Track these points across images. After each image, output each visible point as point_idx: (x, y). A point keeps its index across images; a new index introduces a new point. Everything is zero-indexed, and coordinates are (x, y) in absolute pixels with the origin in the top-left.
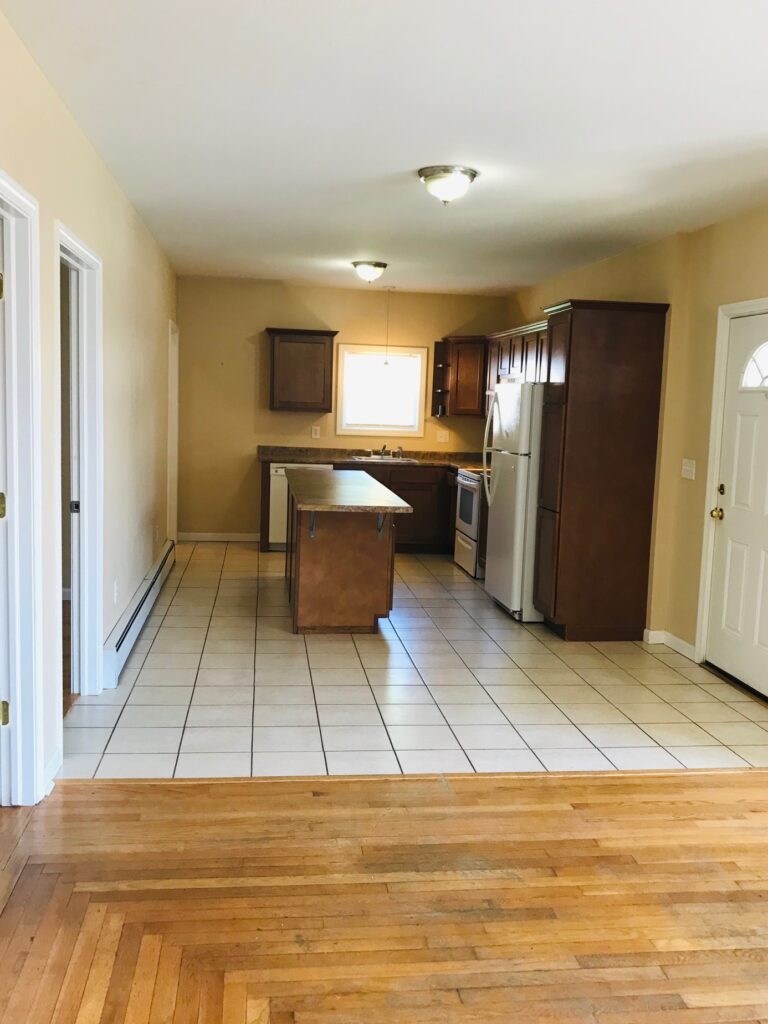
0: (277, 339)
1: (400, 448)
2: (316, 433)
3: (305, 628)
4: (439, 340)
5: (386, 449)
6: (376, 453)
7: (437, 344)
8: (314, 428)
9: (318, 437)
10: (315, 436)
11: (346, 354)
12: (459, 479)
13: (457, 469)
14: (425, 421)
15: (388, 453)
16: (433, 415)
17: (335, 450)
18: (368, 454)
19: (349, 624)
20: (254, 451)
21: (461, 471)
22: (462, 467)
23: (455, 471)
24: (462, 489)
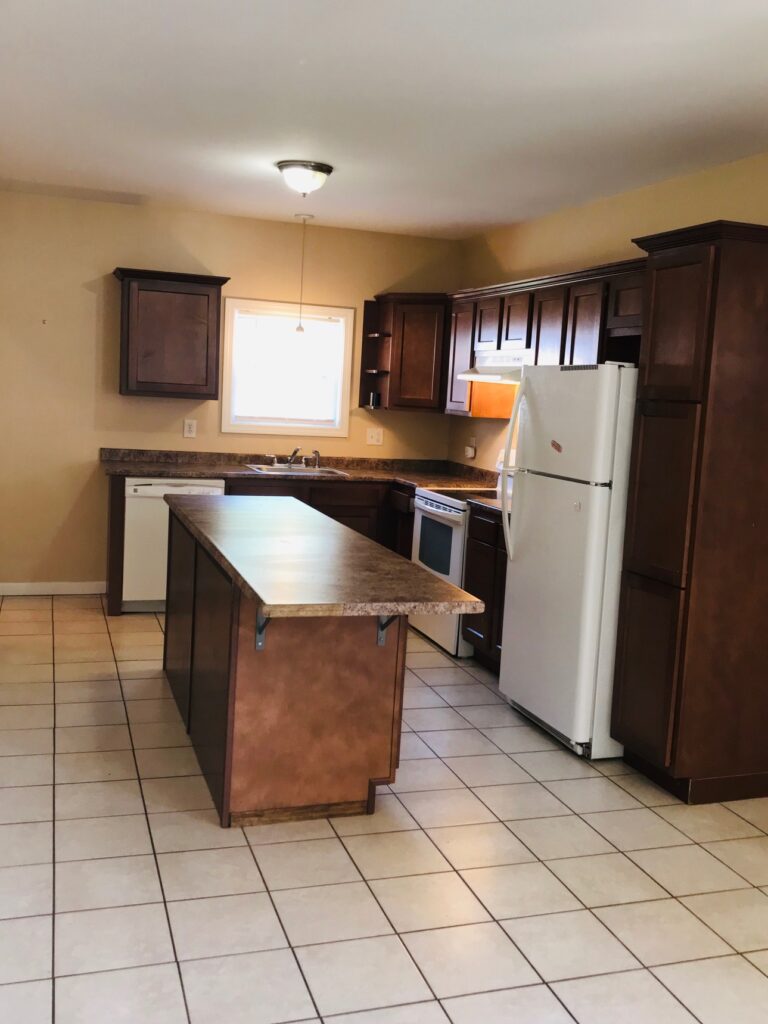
0: (134, 285)
1: (316, 452)
2: (190, 431)
3: (244, 815)
4: (371, 298)
5: (298, 454)
6: (282, 460)
7: (367, 304)
8: (187, 422)
9: (194, 435)
10: (188, 432)
11: (237, 315)
12: (418, 502)
13: (414, 489)
14: (351, 413)
15: (298, 461)
16: (360, 406)
17: (219, 455)
18: (269, 462)
19: (323, 801)
20: (95, 457)
21: (420, 490)
22: (421, 486)
23: (411, 492)
24: (424, 518)
